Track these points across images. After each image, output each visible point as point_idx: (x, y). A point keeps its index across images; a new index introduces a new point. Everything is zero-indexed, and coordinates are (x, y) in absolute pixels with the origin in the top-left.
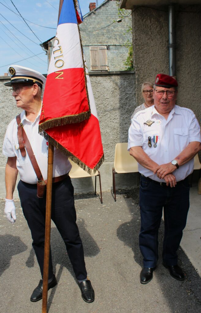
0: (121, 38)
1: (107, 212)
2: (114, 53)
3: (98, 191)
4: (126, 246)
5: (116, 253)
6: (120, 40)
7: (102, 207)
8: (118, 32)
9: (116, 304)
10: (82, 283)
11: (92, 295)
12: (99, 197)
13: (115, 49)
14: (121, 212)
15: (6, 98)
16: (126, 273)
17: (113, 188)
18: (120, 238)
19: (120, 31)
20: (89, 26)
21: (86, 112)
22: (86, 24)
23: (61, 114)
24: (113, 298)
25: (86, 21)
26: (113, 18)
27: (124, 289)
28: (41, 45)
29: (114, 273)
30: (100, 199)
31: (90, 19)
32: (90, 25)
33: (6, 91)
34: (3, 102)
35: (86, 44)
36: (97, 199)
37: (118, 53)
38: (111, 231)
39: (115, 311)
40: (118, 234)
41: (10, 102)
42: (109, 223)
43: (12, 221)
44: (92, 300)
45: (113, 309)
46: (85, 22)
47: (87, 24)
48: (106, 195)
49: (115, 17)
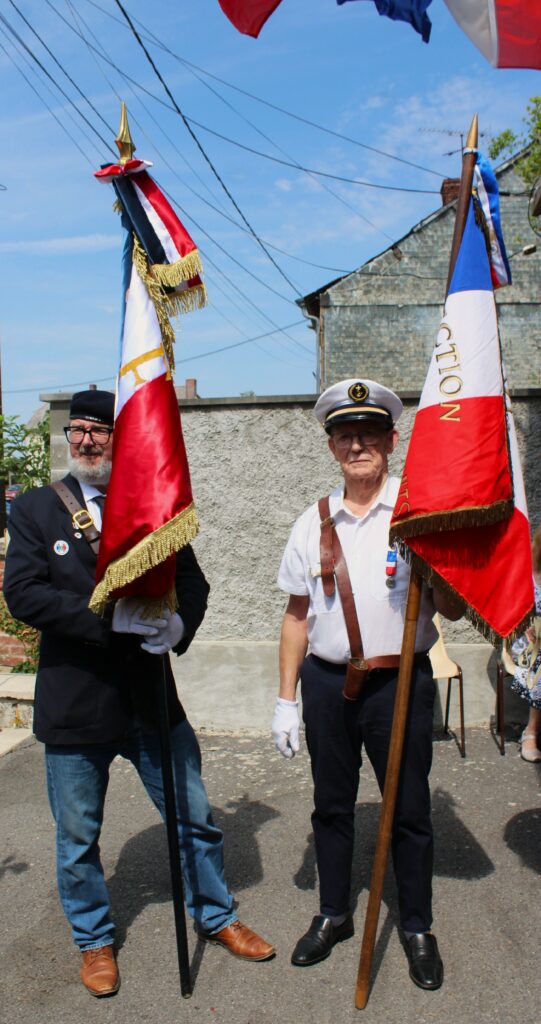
0: (536, 282)
1: (478, 781)
2: (513, 326)
3: (454, 724)
4: (525, 869)
5: (498, 883)
6: (531, 288)
7: (464, 768)
8: (527, 264)
9: (490, 1002)
10: (414, 938)
11: (435, 971)
12: (456, 741)
13: (517, 315)
14: (518, 782)
15: (213, 454)
16: (523, 933)
17: (495, 720)
18: (510, 846)
19: (534, 261)
20: (440, 248)
21: (506, 501)
22: (430, 243)
23: (452, 503)
24: (483, 989)
25: (430, 233)
26: (513, 225)
27: (515, 970)
28: (298, 302)
29: (489, 930)
30: (458, 744)
31: (445, 229)
32: (442, 246)
33: (216, 437)
34: (205, 466)
35: (429, 301)
36: (451, 745)
37: (525, 325)
38: (485, 828)
39: (488, 1018)
40: (507, 838)
41: (223, 467)
42: (480, 809)
43: (289, 752)
44: (434, 984)
45: (483, 1015)
46: (429, 236)
47: (433, 241)
48: (476, 737)
49: (518, 219)
